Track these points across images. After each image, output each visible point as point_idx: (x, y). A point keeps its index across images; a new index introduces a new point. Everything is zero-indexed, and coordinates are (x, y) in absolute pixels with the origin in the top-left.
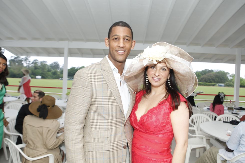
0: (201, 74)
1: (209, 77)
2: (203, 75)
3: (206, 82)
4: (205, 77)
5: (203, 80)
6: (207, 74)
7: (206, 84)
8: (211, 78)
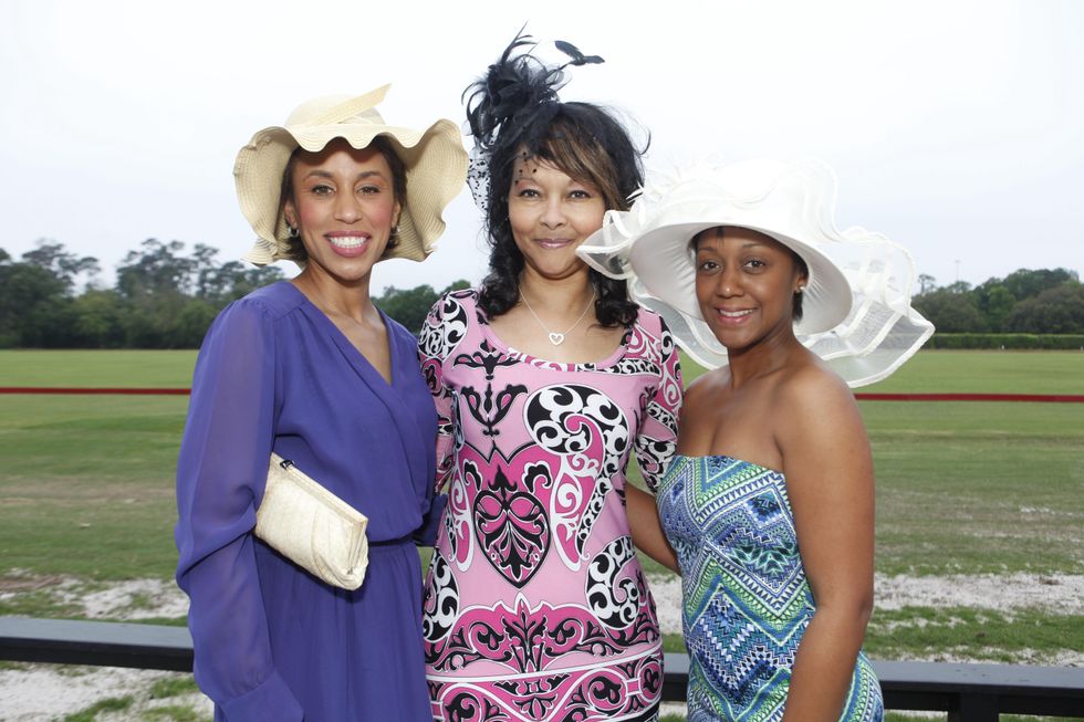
0: (1011, 292)
1: (1060, 306)
2: (1019, 297)
3: (1043, 331)
4: (1039, 306)
5: (1028, 321)
6: (1044, 294)
7: (1055, 340)
8: (1066, 313)
